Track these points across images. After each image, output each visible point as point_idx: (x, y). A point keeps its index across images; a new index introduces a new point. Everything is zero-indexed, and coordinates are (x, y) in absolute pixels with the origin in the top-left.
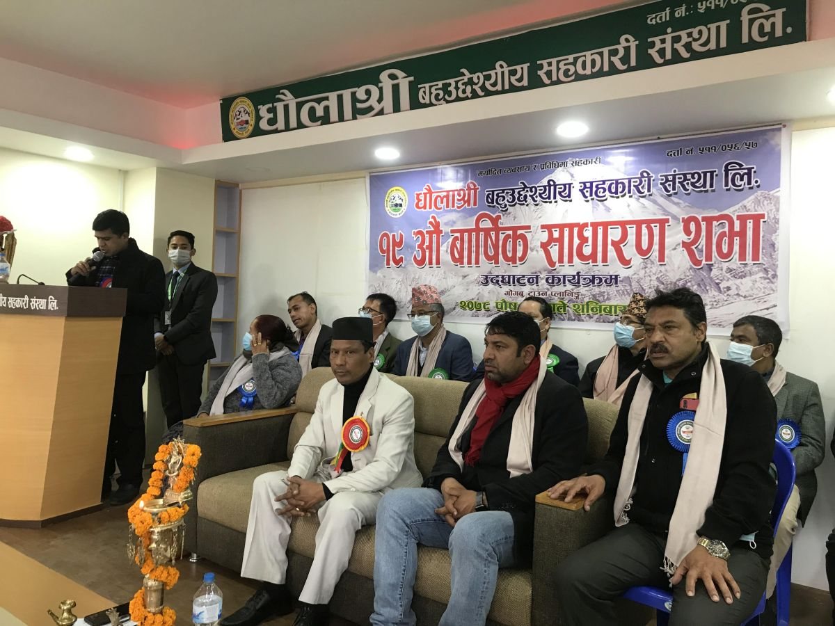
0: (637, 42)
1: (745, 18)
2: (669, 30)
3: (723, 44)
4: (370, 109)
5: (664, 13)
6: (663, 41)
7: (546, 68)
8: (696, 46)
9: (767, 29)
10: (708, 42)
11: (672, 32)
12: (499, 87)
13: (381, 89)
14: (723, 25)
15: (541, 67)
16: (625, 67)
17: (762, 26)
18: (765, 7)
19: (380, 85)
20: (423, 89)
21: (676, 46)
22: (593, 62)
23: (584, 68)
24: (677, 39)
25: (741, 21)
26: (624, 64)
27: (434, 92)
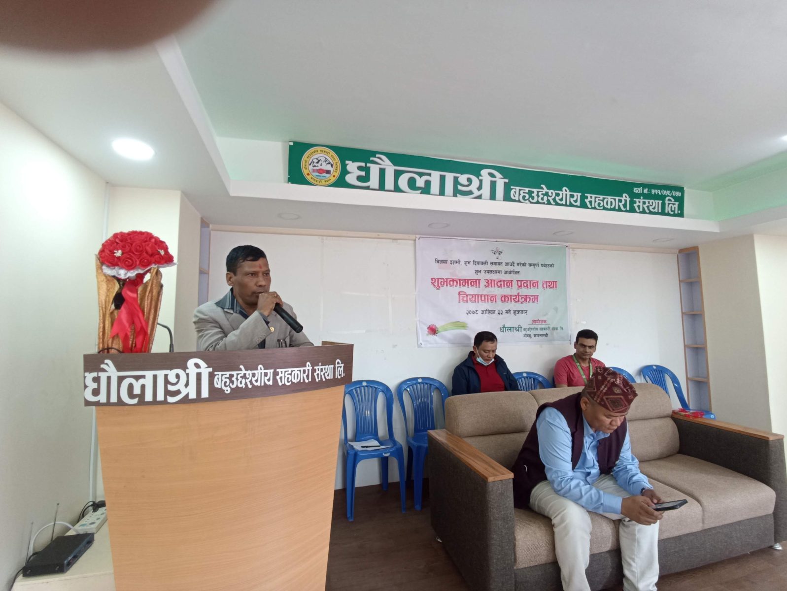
0: (630, 199)
1: (667, 202)
2: (642, 198)
3: (660, 211)
4: (470, 193)
5: (640, 189)
6: (639, 202)
7: (589, 199)
8: (651, 208)
9: (673, 209)
10: (654, 208)
11: (643, 199)
12: (564, 202)
13: (481, 181)
14: (660, 202)
15: (587, 198)
16: (625, 209)
17: (671, 207)
18: (673, 200)
19: (480, 178)
20: (514, 190)
21: (645, 206)
22: (611, 202)
23: (607, 204)
24: (644, 203)
25: (665, 203)
26: (624, 208)
27: (522, 195)
